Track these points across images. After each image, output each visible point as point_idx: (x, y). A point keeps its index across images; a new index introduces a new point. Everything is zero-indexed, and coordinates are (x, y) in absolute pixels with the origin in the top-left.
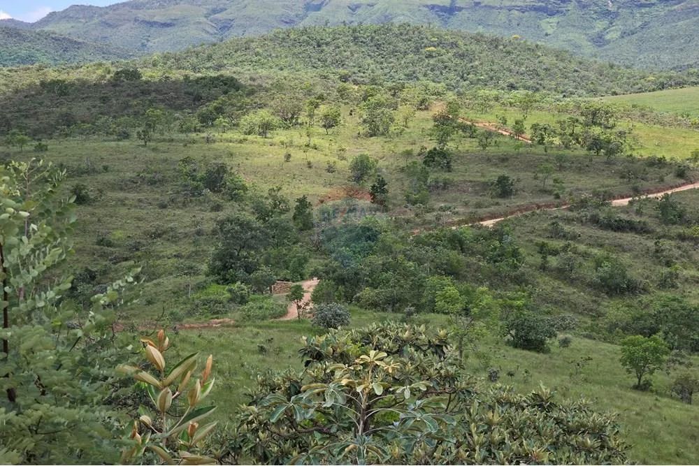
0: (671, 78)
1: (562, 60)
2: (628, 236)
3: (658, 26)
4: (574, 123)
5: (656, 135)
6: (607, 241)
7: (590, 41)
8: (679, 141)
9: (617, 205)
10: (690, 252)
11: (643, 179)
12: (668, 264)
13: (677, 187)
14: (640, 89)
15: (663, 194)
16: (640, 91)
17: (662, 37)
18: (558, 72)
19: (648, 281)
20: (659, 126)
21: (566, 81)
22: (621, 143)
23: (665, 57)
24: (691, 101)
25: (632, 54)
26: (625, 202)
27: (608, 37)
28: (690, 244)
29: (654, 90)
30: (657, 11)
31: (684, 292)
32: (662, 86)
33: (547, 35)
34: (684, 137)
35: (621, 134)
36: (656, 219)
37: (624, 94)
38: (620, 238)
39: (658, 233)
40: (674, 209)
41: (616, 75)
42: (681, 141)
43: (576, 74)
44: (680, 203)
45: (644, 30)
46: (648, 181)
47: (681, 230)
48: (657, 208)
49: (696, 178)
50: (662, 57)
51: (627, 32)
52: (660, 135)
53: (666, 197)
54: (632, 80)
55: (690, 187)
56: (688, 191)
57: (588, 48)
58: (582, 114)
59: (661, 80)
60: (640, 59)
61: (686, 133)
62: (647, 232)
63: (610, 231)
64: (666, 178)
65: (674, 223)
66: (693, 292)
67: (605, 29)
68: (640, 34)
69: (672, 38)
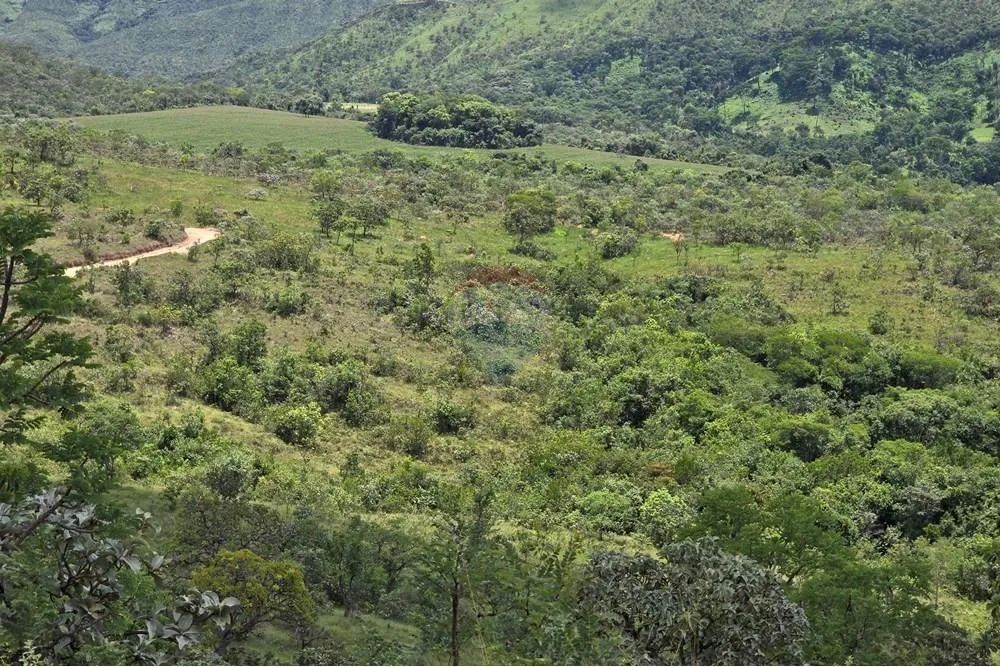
0: (176, 92)
1: (23, 61)
3: (169, 15)
4: (13, 157)
5: (130, 176)
7: (71, 33)
8: (163, 186)
10: (156, 342)
11: (100, 240)
12: (124, 358)
13: (148, 251)
14: (131, 107)
16: (133, 109)
17: (173, 32)
18: (16, 79)
19: (92, 382)
20: (137, 164)
21: (27, 92)
22: (78, 188)
23: (178, 60)
24: (200, 126)
25: (131, 55)
27: (98, 28)
28: (157, 330)
29: (152, 109)
31: (142, 396)
32: (164, 104)
33: (7, 21)
34: (170, 180)
35: (81, 175)
36: (113, 296)
37: (109, 114)
39: (114, 315)
40: (138, 282)
41: (100, 85)
42: (165, 186)
43: (41, 82)
44: (146, 274)
45: (150, 20)
46: (107, 243)
47: (145, 310)
48: (114, 281)
49: (175, 238)
50: (174, 60)
51: (126, 22)
52: (137, 176)
54: (121, 94)
55: (165, 251)
56: (160, 256)
57: (69, 42)
58: (26, 145)
59: (163, 94)
60: (143, 62)
61: (173, 174)
62: (98, 314)
64: (131, 239)
65: (137, 302)
66: (154, 396)
67: (93, 17)
68: (144, 27)
69: (188, 34)
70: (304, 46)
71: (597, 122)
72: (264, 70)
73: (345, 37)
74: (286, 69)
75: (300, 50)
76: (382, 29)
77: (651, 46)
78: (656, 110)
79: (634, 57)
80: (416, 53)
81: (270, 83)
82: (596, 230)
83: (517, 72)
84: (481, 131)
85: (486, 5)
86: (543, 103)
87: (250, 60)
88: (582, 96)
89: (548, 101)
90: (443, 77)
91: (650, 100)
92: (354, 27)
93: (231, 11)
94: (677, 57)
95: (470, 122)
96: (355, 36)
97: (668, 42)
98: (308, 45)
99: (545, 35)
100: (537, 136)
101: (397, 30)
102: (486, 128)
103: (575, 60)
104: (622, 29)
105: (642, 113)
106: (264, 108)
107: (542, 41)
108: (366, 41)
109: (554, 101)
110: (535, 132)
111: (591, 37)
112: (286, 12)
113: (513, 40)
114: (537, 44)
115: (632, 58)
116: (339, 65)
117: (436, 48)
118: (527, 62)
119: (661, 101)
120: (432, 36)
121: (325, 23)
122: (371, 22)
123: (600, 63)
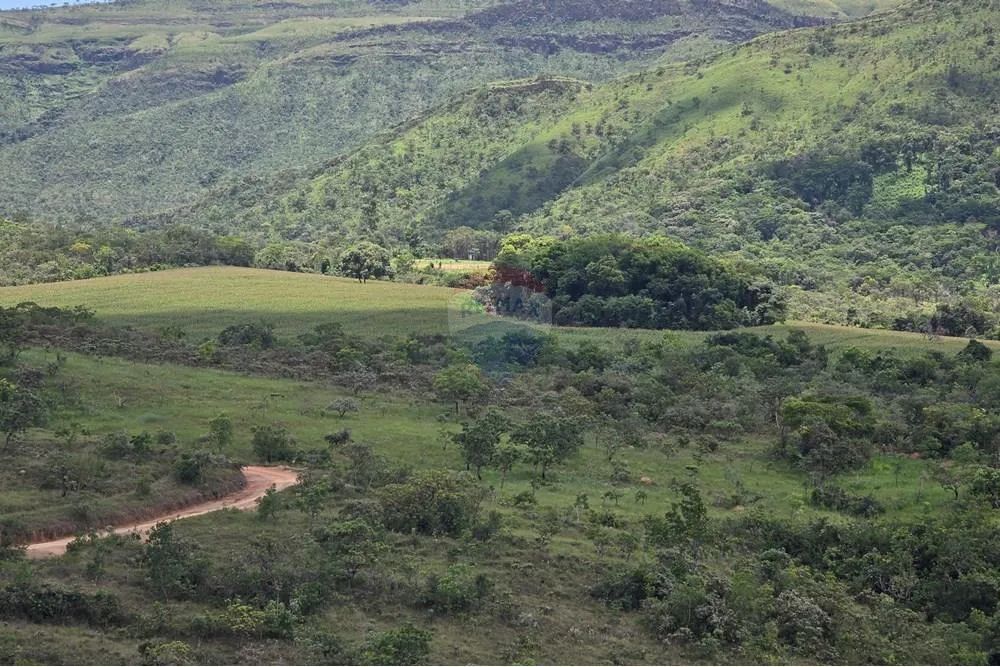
0: (126, 245)
2: (70, 634)
3: (86, 119)
5: (116, 381)
6: (20, 649)
9: (39, 557)
11: (97, 490)
13: (183, 507)
14: (53, 271)
15: (154, 524)
16: (56, 276)
17: (95, 147)
20: (121, 361)
23: (103, 196)
25: (23, 188)
26: (58, 547)
29: (88, 275)
30: (82, 83)
32: (108, 267)
35: (32, 379)
36: (138, 589)
37: (14, 284)
38: (51, 641)
39: (145, 622)
40: (181, 561)
44: (194, 548)
45: (51, 128)
46: (110, 495)
48: (138, 561)
50: (96, 195)
52: (125, 381)
53: (163, 532)
54: (32, 249)
55: (215, 506)
59: (104, 250)
60: (43, 201)
62: (118, 621)
63: (24, 622)
64: (154, 486)
65: (181, 598)
68: (42, 139)
69: (119, 151)
70: (327, 165)
71: (859, 283)
72: (259, 208)
73: (399, 148)
74: (299, 206)
75: (320, 172)
76: (464, 132)
77: (942, 148)
78: (959, 260)
79: (914, 167)
80: (525, 171)
81: (271, 230)
82: (950, 463)
83: (707, 200)
84: (682, 300)
85: (644, 87)
86: (756, 253)
87: (234, 192)
88: (826, 238)
89: (766, 248)
90: (575, 212)
91: (947, 241)
92: (415, 129)
93: (192, 110)
94: (991, 166)
95: (663, 285)
96: (417, 145)
97: (973, 139)
98: (336, 162)
99: (752, 134)
100: (776, 306)
101: (490, 133)
102: (688, 294)
103: (808, 176)
104: (888, 122)
105: (934, 266)
106: (280, 268)
107: (748, 145)
108: (437, 154)
109: (776, 249)
110: (773, 299)
111: (835, 136)
112: (289, 108)
113: (696, 144)
114: (738, 150)
115: (909, 170)
116: (393, 195)
117: (560, 161)
118: (723, 182)
119: (968, 243)
120: (553, 141)
121: (358, 125)
122: (444, 121)
123: (853, 180)
